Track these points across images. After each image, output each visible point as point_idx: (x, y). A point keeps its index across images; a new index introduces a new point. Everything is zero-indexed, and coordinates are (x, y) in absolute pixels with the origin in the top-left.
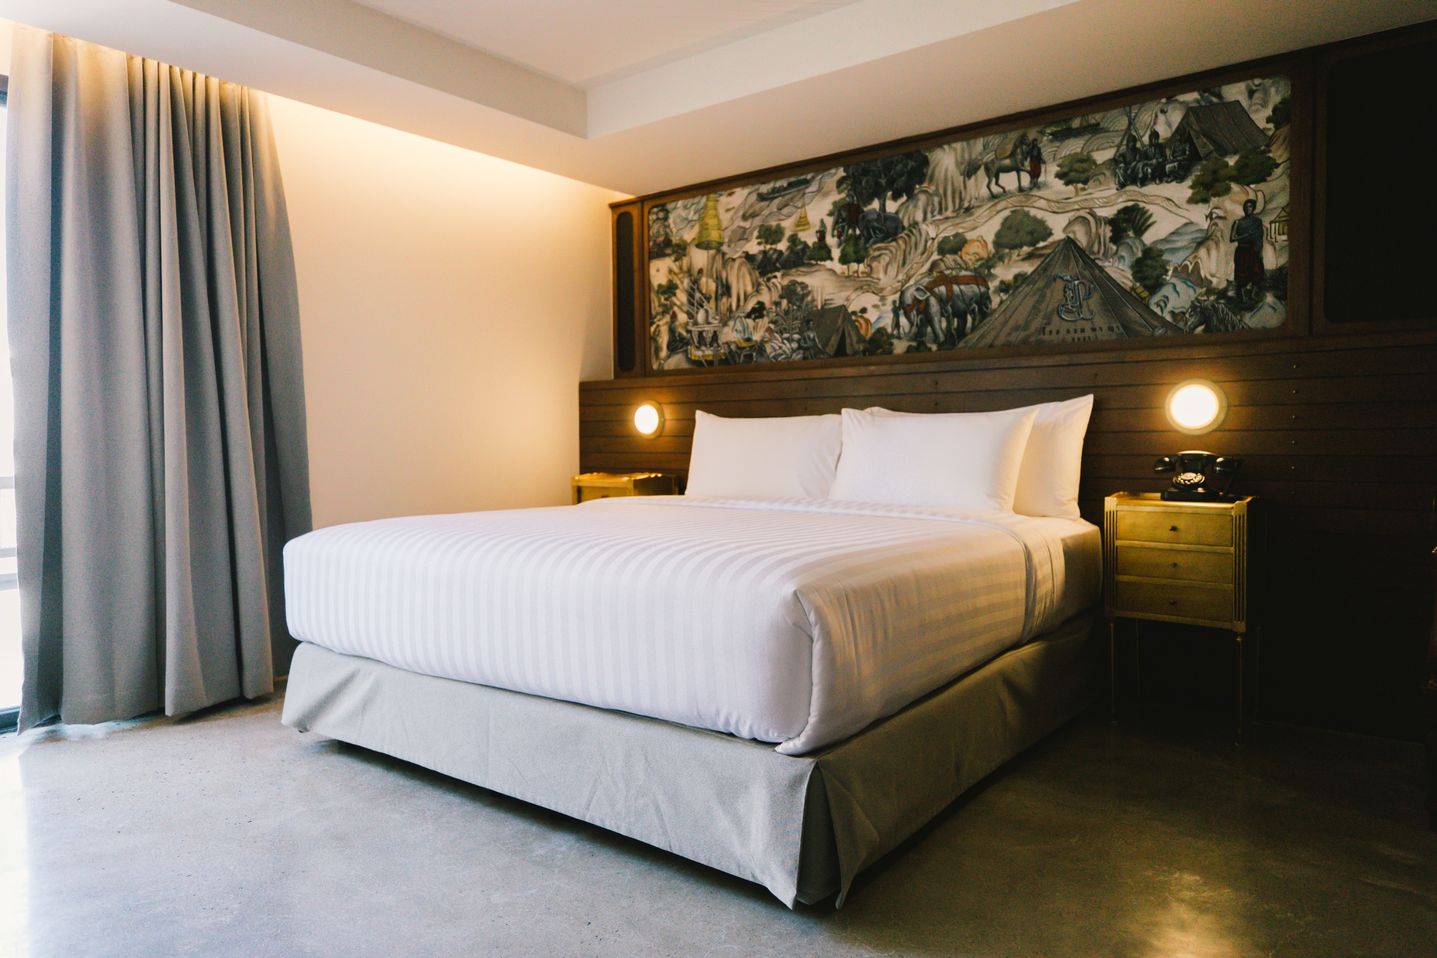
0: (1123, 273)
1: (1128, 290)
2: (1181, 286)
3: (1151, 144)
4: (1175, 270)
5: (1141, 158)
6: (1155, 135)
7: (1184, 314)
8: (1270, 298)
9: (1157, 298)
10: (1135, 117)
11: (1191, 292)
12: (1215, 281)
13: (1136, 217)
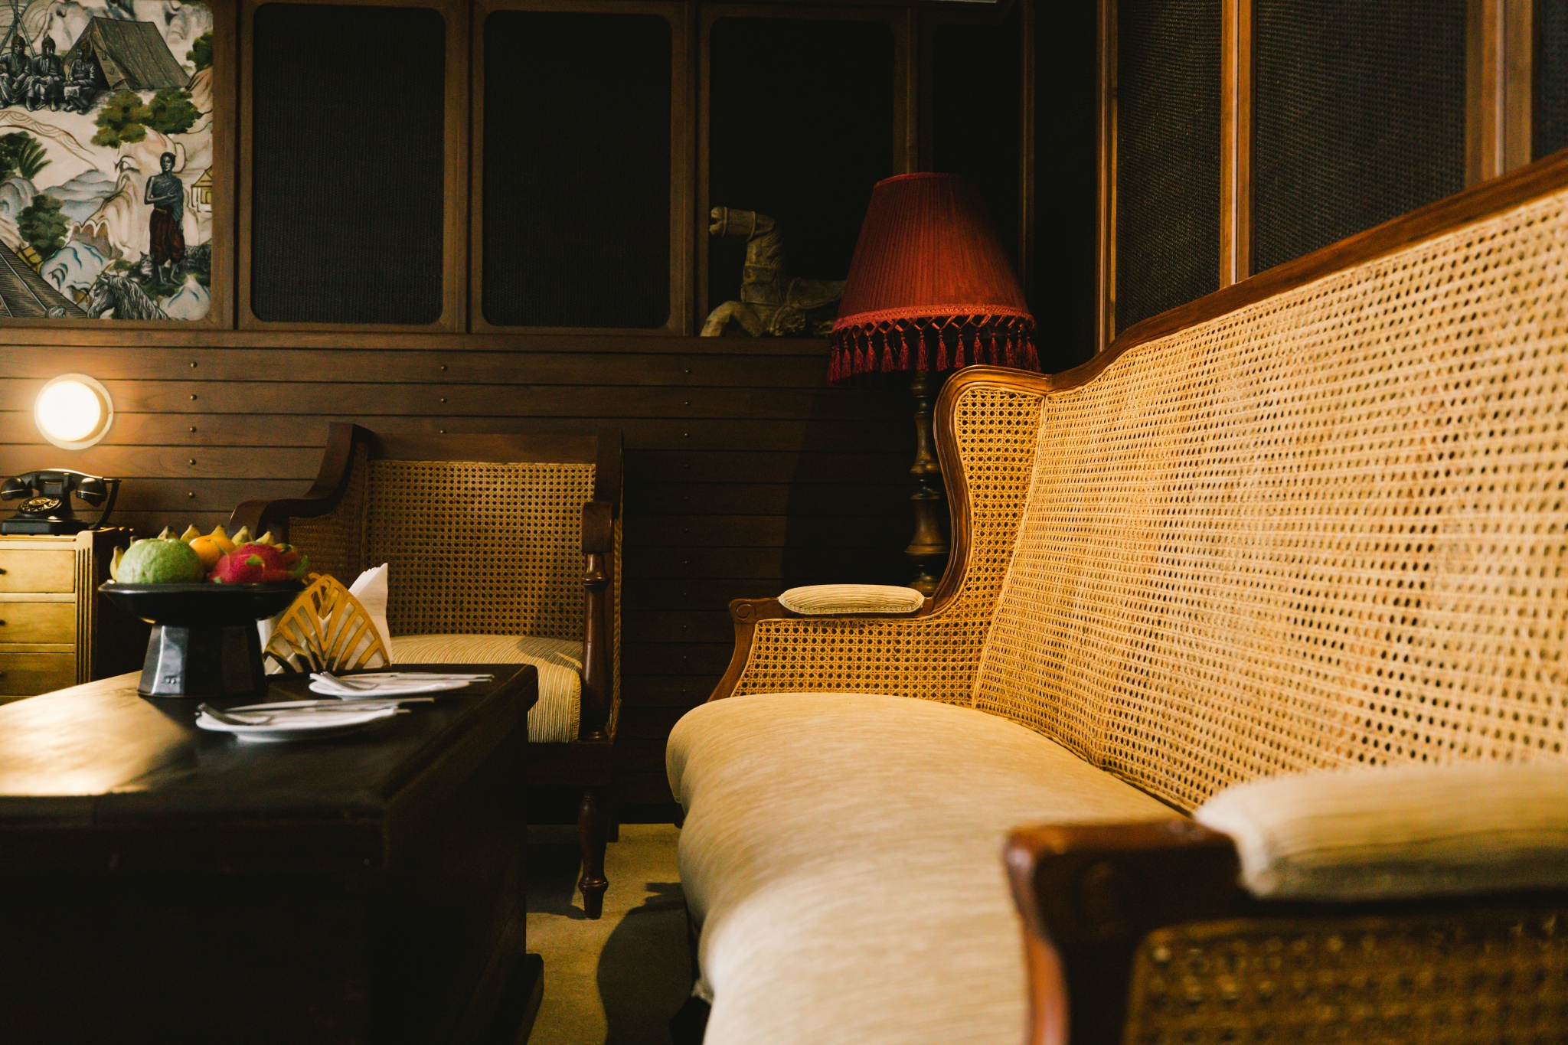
0: (7, 226)
1: (14, 250)
2: (83, 254)
3: (44, 55)
4: (76, 230)
5: (30, 69)
6: (49, 43)
7: (88, 291)
8: (191, 282)
9: (52, 266)
10: (24, 12)
11: (97, 261)
12: (126, 251)
13: (24, 151)
